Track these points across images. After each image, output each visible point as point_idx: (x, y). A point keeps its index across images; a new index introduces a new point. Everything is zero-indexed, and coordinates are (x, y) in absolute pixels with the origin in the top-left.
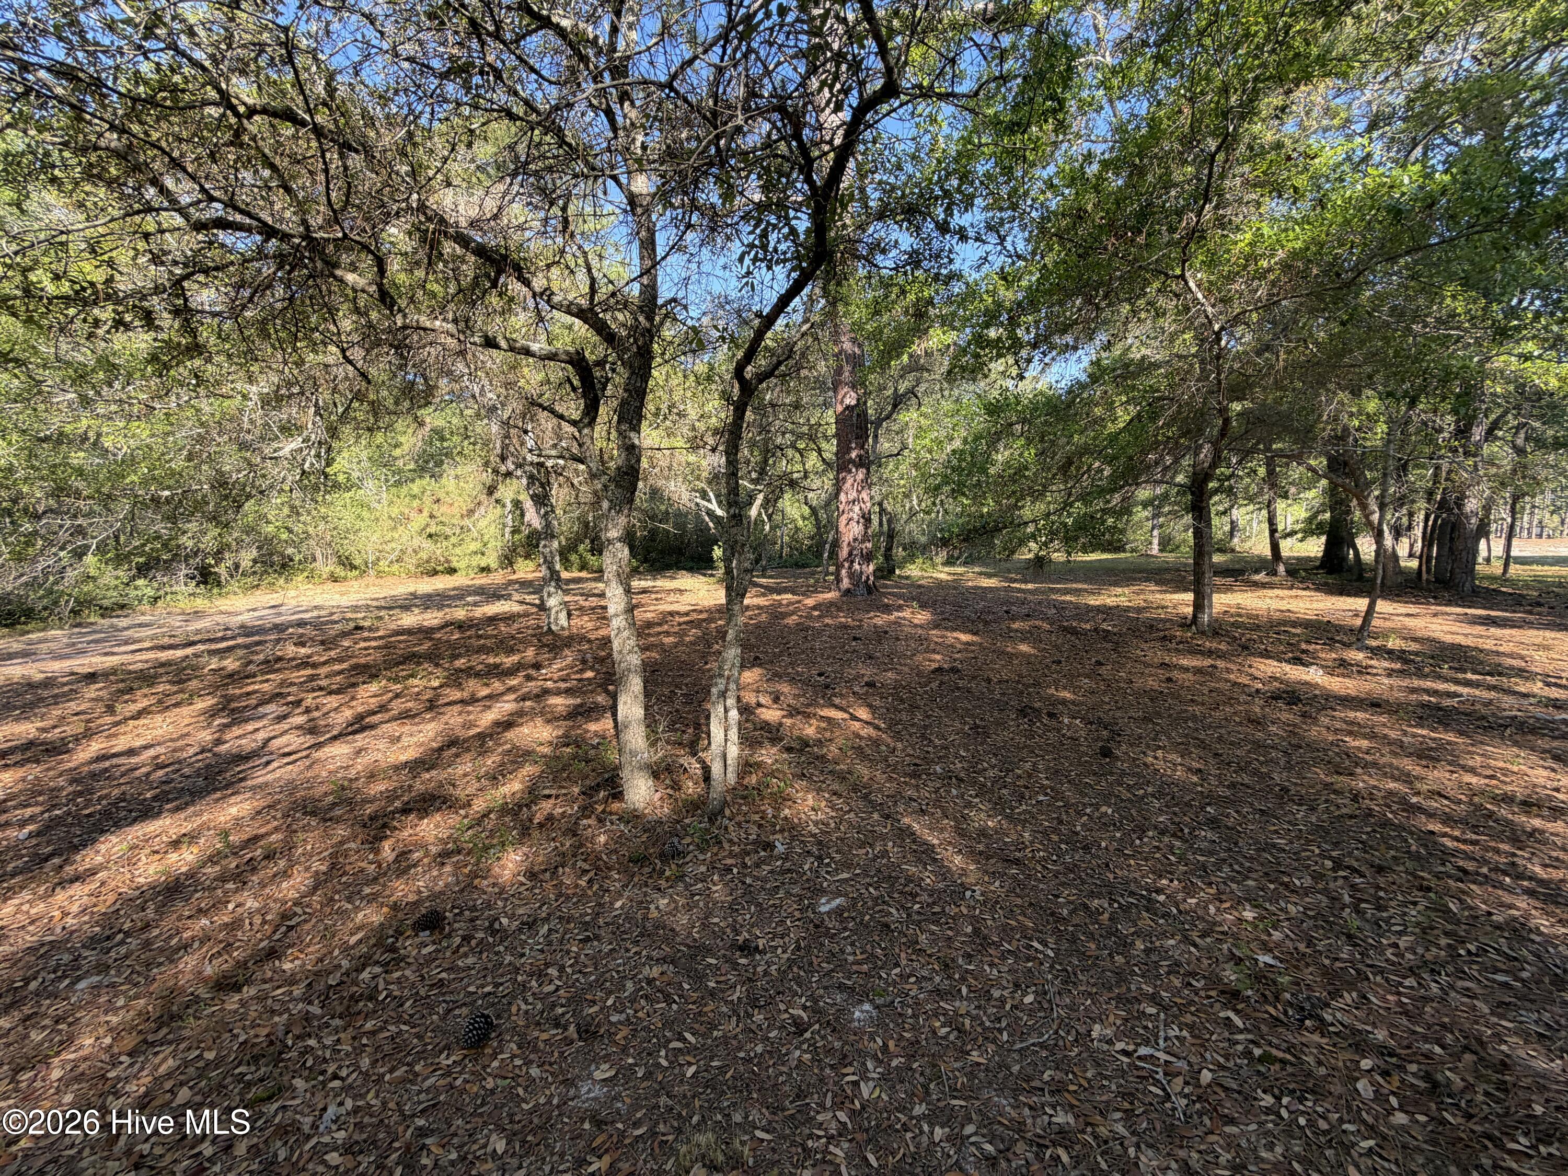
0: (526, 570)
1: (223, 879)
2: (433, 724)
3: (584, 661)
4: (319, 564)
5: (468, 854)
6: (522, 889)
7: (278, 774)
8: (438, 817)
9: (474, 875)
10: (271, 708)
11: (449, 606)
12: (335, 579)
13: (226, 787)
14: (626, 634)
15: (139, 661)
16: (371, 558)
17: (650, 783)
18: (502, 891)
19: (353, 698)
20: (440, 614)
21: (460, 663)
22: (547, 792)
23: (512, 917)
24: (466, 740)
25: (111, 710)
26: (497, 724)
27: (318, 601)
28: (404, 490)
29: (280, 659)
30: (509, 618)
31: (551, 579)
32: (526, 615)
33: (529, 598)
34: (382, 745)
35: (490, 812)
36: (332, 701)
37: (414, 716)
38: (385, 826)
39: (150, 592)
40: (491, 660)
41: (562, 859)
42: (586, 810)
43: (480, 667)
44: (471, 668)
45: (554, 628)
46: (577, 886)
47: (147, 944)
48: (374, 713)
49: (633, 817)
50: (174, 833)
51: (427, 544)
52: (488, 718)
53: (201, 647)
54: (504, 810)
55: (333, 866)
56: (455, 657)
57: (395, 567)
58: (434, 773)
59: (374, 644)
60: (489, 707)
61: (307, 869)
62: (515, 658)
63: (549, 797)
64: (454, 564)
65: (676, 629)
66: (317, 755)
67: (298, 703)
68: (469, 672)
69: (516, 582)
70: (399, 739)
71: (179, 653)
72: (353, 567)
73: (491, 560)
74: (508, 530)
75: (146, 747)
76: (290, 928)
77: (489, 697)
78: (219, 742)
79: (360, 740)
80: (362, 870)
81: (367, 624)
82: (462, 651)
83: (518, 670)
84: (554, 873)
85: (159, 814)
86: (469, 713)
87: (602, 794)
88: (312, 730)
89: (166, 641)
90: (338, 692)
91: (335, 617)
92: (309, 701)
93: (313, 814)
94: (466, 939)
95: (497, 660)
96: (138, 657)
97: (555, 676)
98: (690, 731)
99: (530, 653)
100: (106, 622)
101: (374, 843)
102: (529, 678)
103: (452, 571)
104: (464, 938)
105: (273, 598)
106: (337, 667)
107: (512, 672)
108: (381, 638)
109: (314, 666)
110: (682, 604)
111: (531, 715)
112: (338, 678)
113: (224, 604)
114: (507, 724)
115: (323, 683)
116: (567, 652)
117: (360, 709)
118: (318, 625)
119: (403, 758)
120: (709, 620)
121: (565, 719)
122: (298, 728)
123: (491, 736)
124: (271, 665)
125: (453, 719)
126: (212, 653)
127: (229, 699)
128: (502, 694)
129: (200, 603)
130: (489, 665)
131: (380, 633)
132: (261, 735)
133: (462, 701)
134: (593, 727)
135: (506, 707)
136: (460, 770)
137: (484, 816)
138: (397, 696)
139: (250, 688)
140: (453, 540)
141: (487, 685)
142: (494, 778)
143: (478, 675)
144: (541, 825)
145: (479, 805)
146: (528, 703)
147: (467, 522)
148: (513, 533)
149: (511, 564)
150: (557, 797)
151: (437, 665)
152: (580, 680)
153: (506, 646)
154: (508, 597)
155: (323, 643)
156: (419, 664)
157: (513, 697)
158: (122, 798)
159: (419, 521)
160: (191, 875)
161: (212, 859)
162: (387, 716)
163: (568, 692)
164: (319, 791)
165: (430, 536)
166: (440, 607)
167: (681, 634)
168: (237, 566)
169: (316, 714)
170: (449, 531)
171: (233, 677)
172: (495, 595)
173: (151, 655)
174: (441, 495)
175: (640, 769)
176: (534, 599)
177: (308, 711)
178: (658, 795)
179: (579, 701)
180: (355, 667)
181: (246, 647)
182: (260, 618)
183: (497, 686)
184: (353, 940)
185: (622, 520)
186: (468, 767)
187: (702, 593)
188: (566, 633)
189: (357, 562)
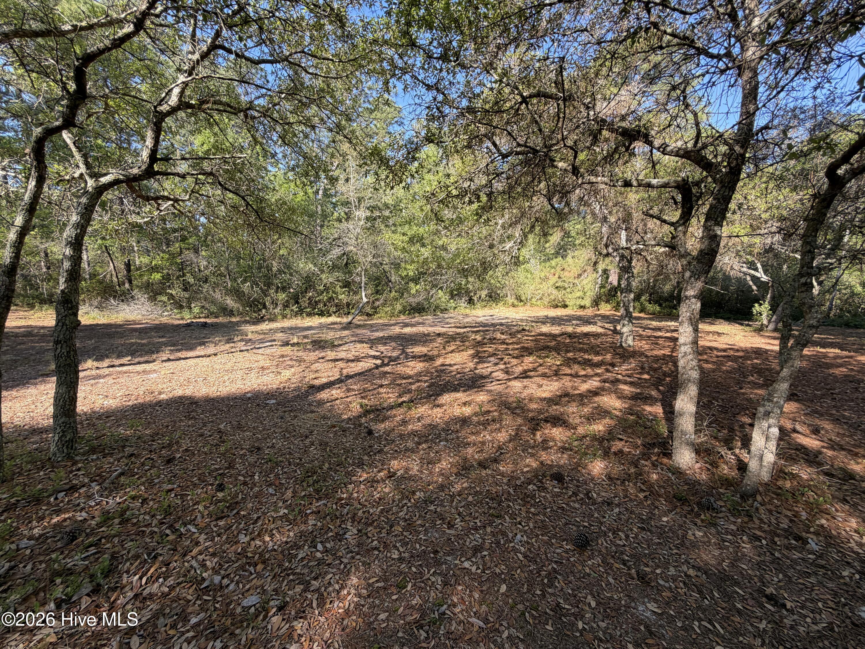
0: (605, 309)
1: (479, 423)
2: (557, 383)
3: (642, 368)
4: (508, 298)
5: (576, 453)
6: (604, 483)
7: (495, 387)
8: (560, 429)
9: (578, 465)
10: (492, 359)
11: (564, 325)
12: (514, 306)
13: (479, 387)
14: (690, 357)
15: (451, 331)
16: (529, 297)
17: (693, 455)
18: (593, 479)
19: (522, 362)
20: (559, 328)
21: (570, 355)
22: (620, 437)
23: (598, 494)
24: (573, 395)
25: (444, 348)
26: (589, 391)
27: (507, 315)
28: (548, 264)
29: (495, 339)
30: (596, 335)
31: (626, 316)
32: (606, 335)
33: (607, 326)
34: (535, 386)
35: (587, 436)
36: (514, 361)
37: (548, 377)
38: (538, 424)
39: (454, 305)
40: (586, 357)
41: (628, 477)
42: (645, 456)
43: (580, 359)
44: (575, 359)
45: (624, 345)
46: (637, 496)
47: (458, 438)
48: (531, 371)
49: (678, 472)
50: (464, 400)
51: (555, 292)
52: (584, 387)
53: (469, 329)
54: (594, 438)
55: (517, 434)
56: (568, 351)
57: (539, 302)
58: (558, 407)
59: (530, 338)
60: (585, 382)
61: (507, 431)
62: (600, 358)
63: (621, 440)
64: (567, 303)
65: (715, 359)
66: (509, 384)
67: (502, 359)
68: (575, 361)
69: (599, 315)
70: (541, 386)
71: (462, 330)
72: (521, 301)
73: (587, 302)
74: (597, 286)
75: (455, 365)
76: (502, 453)
77: (585, 376)
78: (476, 369)
79: (526, 382)
80: (528, 441)
81: (527, 328)
82: (571, 349)
83: (601, 365)
84: (623, 482)
85: (459, 391)
86: (575, 382)
87: (656, 450)
88: (507, 373)
89: (458, 325)
90: (516, 358)
91: (514, 323)
92: (506, 360)
93: (509, 408)
94: (575, 494)
95: (590, 357)
96: (451, 330)
97: (624, 373)
98: (726, 432)
99: (609, 357)
100: (441, 315)
101: (534, 430)
102: (607, 371)
103: (565, 306)
104: (573, 493)
105: (491, 312)
106: (516, 346)
107: (598, 365)
108: (534, 336)
109: (507, 344)
110: (721, 343)
111: (609, 392)
112: (516, 352)
113: (474, 312)
114: (595, 393)
115: (511, 352)
116: (632, 360)
117: (525, 368)
118: (508, 326)
119: (544, 395)
120: (745, 358)
121: (629, 399)
122: (502, 370)
123: (586, 397)
124: (492, 340)
125: (567, 383)
126: (473, 332)
127: (478, 352)
128: (592, 376)
129: (468, 311)
130: (585, 359)
131: (533, 334)
132: (489, 370)
133: (571, 375)
134: (648, 408)
135: (594, 384)
136: (571, 410)
137: (583, 437)
138: (541, 365)
139: (485, 349)
140: (568, 290)
141: (584, 369)
142: (590, 419)
143: (579, 363)
144: (615, 454)
145: (581, 430)
146: (607, 384)
147: (576, 281)
148: (600, 288)
149: (597, 305)
150: (626, 442)
151: (559, 354)
152: (639, 379)
153: (595, 350)
154: (595, 323)
155: (510, 334)
156: (550, 351)
157: (598, 379)
158: (449, 381)
159: (553, 279)
160: (469, 418)
161: (476, 414)
162: (537, 374)
163: (631, 384)
164: (511, 400)
165: (557, 288)
166: (560, 325)
167: (719, 364)
168: (480, 297)
169: (508, 366)
170: (566, 286)
171: (480, 344)
172: (587, 321)
173: (454, 330)
174: (566, 266)
175: (687, 444)
176: (610, 326)
177: (505, 363)
178: (698, 465)
179: (638, 391)
180: (523, 348)
181: (483, 331)
182: (487, 320)
183: (589, 371)
184: (525, 470)
185: (699, 285)
186: (575, 410)
187: (737, 338)
188: (632, 349)
189: (523, 298)
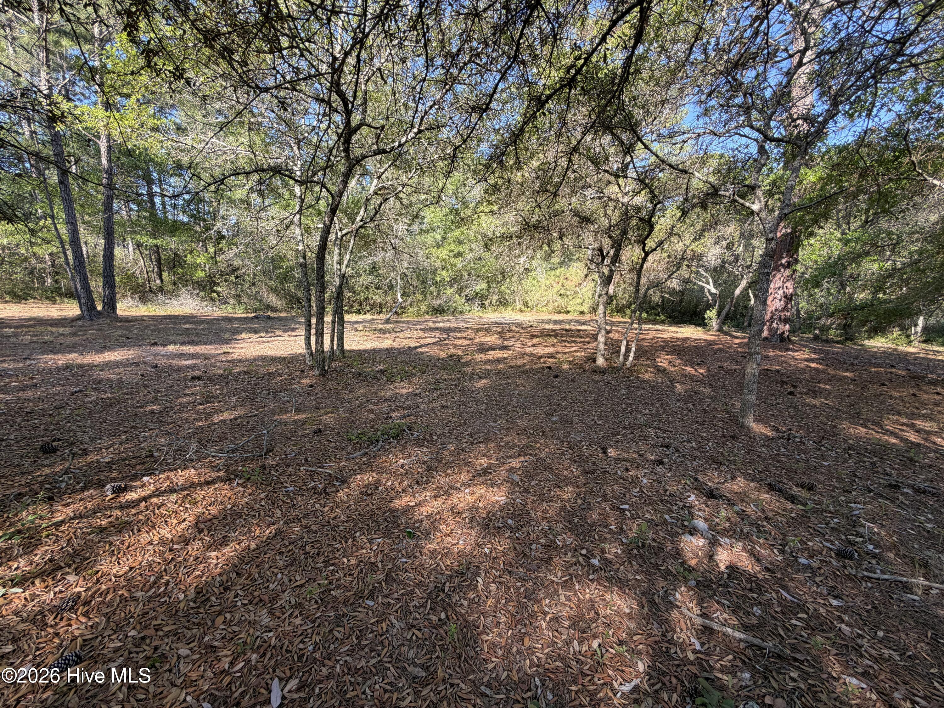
2: (553, 349)
4: (516, 304)
7: (517, 349)
10: (512, 339)
11: (563, 324)
12: (521, 311)
13: (508, 349)
16: (535, 303)
19: (532, 341)
20: (559, 326)
21: (564, 338)
25: (476, 334)
27: (516, 318)
28: (553, 272)
51: (559, 299)
52: (568, 350)
57: (544, 309)
64: (569, 309)
71: (483, 326)
73: (585, 308)
88: (523, 345)
91: (523, 323)
105: (502, 315)
117: (534, 343)
131: (539, 329)
140: (570, 297)
147: (578, 289)
159: (557, 287)
165: (561, 295)
170: (568, 293)
172: (583, 323)
174: (568, 276)
177: (521, 341)
180: (531, 335)
183: (573, 344)
189: (529, 305)
